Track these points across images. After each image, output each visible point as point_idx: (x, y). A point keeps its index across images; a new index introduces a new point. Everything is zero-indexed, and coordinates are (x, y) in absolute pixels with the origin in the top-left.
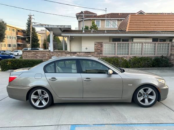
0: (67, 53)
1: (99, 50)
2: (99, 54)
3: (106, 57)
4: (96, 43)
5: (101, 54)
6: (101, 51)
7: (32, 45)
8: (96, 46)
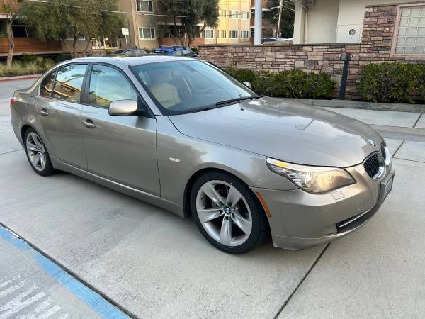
0: (276, 48)
1: (378, 34)
2: (377, 50)
3: (404, 60)
4: (371, 10)
5: (384, 48)
6: (388, 39)
7: (285, 29)
8: (367, 20)
